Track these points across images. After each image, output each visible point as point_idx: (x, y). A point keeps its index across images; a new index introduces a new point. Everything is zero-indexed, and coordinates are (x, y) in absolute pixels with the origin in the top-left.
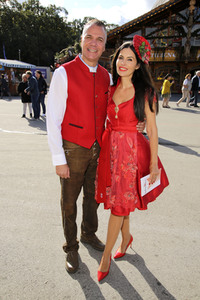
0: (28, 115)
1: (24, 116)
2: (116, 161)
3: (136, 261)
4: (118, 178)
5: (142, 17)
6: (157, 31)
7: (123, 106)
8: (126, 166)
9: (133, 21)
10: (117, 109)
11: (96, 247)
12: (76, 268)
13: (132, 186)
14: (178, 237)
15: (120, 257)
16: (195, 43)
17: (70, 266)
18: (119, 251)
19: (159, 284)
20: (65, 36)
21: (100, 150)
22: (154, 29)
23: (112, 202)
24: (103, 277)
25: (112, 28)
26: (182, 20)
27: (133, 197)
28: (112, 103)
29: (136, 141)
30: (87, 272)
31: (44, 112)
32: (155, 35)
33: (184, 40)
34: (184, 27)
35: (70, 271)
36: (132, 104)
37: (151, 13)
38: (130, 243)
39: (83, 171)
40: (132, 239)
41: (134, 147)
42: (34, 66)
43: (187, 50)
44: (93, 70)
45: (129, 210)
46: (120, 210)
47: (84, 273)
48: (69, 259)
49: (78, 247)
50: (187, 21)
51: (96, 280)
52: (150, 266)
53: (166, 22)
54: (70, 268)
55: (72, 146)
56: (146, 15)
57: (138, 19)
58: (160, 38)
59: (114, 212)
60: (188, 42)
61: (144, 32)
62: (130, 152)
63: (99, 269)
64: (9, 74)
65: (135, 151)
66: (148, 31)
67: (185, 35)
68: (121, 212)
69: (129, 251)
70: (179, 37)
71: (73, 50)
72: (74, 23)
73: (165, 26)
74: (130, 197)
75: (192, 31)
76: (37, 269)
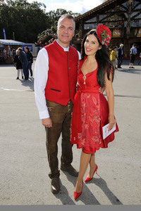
0: (20, 78)
1: (18, 78)
2: (85, 114)
3: (101, 183)
4: (87, 126)
5: (97, 8)
6: (107, 17)
7: (89, 75)
8: (92, 117)
9: (91, 11)
10: (85, 78)
11: (72, 173)
12: (58, 190)
13: (97, 132)
14: (129, 165)
15: (89, 180)
16: (133, 24)
17: (54, 188)
18: (88, 176)
19: (118, 200)
20: (44, 22)
21: (73, 106)
22: (105, 16)
23: (82, 144)
24: (78, 196)
25: (76, 16)
26: (124, 9)
27: (98, 140)
28: (81, 73)
29: (99, 100)
30: (66, 192)
31: (32, 75)
32: (105, 20)
33: (126, 23)
34: (126, 14)
35: (55, 192)
36: (95, 74)
37: (102, 5)
38: (96, 170)
39: (62, 122)
40: (97, 168)
41: (97, 104)
42: (23, 44)
43: (128, 30)
44: (66, 50)
45: (96, 149)
46: (88, 149)
47: (64, 193)
48: (53, 184)
49: (59, 174)
50: (128, 10)
51: (73, 198)
52: (110, 187)
53: (113, 11)
54: (54, 190)
55: (53, 104)
56: (99, 6)
57: (94, 9)
58: (109, 22)
59: (84, 151)
60: (128, 24)
61: (98, 18)
62: (95, 108)
63: (75, 190)
64: (7, 49)
65: (99, 107)
66: (101, 17)
67: (126, 19)
68: (89, 150)
69: (95, 176)
70: (122, 20)
71: (50, 32)
72: (50, 13)
73: (112, 14)
74: (96, 139)
75: (131, 16)
76: (31, 191)
